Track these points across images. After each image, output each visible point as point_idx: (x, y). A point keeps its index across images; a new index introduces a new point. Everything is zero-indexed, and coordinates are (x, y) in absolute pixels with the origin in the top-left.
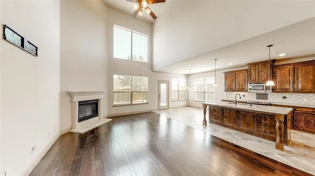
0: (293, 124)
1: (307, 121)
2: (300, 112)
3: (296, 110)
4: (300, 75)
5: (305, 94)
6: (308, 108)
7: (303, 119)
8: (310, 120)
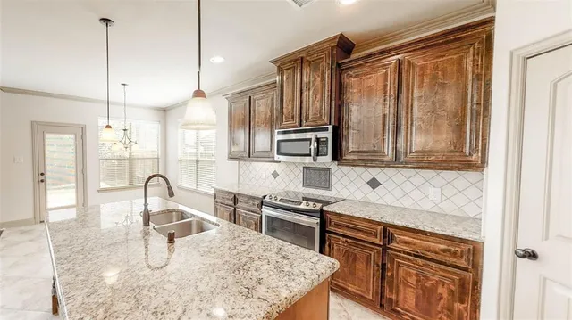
0: (382, 297)
1: (424, 289)
2: (405, 248)
3: (391, 239)
4: (416, 93)
5: (430, 173)
6: (432, 234)
7: (413, 280)
8: (435, 286)
